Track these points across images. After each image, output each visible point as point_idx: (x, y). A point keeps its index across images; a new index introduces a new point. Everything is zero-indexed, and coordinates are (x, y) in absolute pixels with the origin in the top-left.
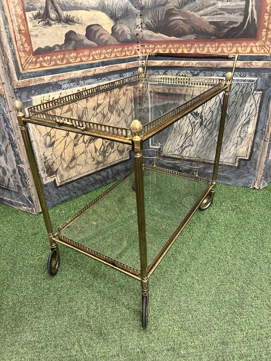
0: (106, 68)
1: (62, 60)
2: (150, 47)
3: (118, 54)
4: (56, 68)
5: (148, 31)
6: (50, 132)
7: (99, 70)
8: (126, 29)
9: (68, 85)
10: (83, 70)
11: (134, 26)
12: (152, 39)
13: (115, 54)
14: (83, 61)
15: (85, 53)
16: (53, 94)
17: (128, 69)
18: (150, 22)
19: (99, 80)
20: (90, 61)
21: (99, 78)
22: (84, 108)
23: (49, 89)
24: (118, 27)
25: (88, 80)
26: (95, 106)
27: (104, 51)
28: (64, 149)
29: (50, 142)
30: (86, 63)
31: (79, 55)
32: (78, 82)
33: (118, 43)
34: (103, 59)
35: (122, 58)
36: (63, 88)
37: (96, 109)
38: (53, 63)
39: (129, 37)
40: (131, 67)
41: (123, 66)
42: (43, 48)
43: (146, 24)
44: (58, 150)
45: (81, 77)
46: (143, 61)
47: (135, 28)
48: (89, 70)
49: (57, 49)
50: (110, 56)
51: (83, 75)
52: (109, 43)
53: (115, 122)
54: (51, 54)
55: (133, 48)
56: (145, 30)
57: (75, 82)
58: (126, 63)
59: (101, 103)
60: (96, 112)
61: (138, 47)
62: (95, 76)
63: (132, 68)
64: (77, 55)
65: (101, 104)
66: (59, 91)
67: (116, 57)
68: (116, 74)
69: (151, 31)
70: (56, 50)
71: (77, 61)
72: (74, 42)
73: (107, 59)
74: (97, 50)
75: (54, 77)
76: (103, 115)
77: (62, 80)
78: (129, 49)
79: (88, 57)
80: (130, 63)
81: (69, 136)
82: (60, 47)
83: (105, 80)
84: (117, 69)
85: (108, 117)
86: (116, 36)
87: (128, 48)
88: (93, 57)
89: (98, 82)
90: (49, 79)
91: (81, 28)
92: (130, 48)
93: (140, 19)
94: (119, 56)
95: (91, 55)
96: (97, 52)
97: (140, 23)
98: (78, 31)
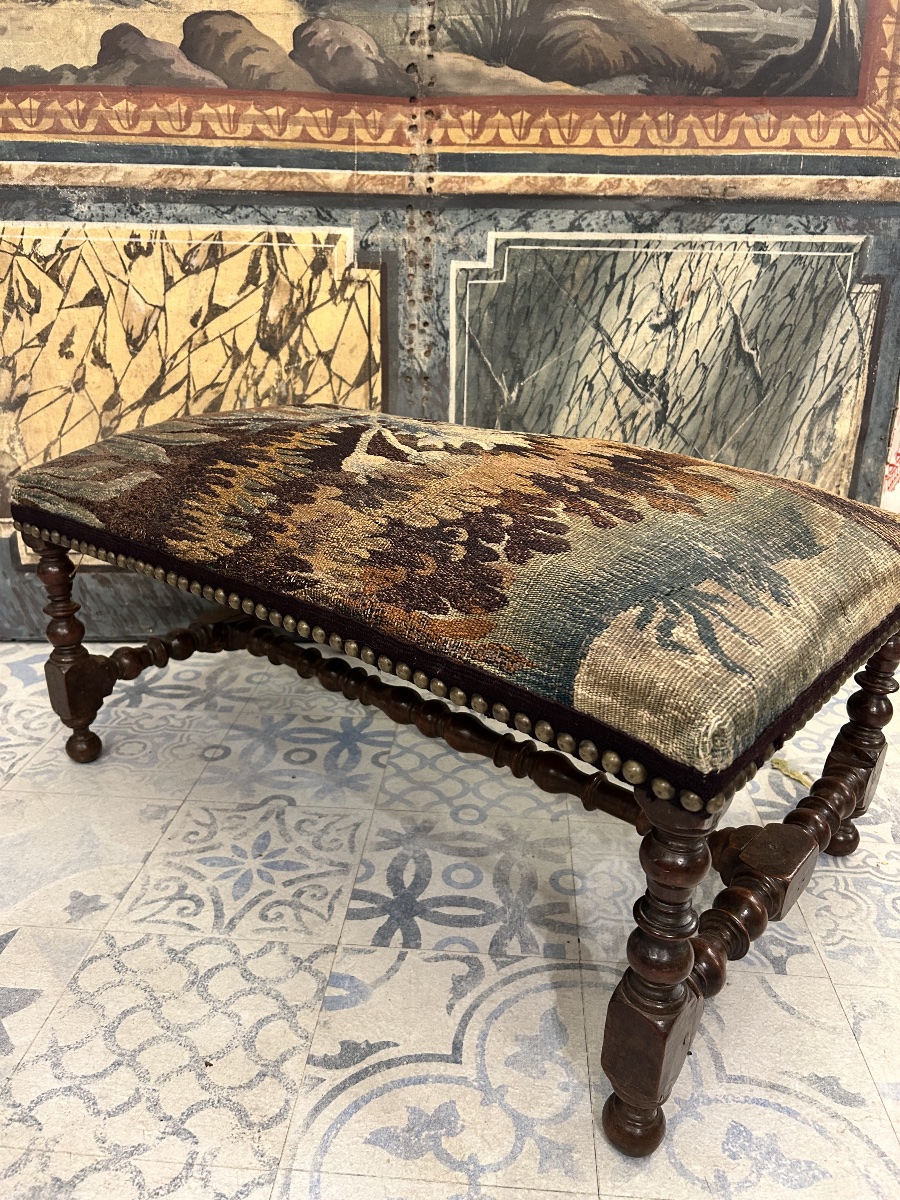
0: (259, 174)
1: (82, 117)
2: (463, 118)
3: (314, 132)
4: (55, 141)
5: (459, 55)
6: (13, 358)
7: (226, 177)
8: (361, 41)
9: (95, 208)
10: (159, 167)
11: (400, 35)
12: (475, 90)
13: (300, 128)
14: (162, 135)
15: (172, 108)
16: (38, 227)
17: (359, 195)
18: (468, 23)
19: (220, 216)
20: (192, 137)
21: (223, 205)
22: (155, 307)
23: (26, 206)
24: (324, 32)
25: (177, 205)
26: (200, 310)
27: (252, 111)
28: (60, 433)
29: (12, 392)
30: (175, 142)
31: (149, 110)
32: (136, 205)
33: (318, 89)
34: (245, 138)
35: (333, 148)
36: (75, 214)
37: (201, 320)
38: (47, 123)
39: (370, 73)
40: (370, 188)
41: (337, 179)
42: (19, 70)
43: (451, 32)
44: (37, 431)
45: (150, 187)
46: (433, 174)
47: (403, 43)
48: (184, 171)
49: (69, 79)
50: (280, 134)
51: (159, 182)
52: (278, 83)
53: (284, 394)
54: (44, 93)
55: (388, 116)
56: (450, 51)
57: (125, 203)
58: (349, 173)
59: (227, 305)
60: (200, 333)
61: (414, 117)
62: (203, 195)
63: (377, 196)
64: (139, 108)
65: (226, 309)
66: (58, 220)
67: (304, 141)
68: (301, 205)
69: (472, 58)
70: (63, 83)
71: (136, 131)
72: (132, 63)
73: (265, 144)
74: (223, 103)
75: (46, 169)
76: (229, 353)
77: (76, 187)
78: (370, 117)
79: (183, 124)
80: (372, 173)
81: (82, 392)
82: (81, 74)
83: (247, 216)
84: (307, 185)
85: (255, 368)
86: (312, 62)
87: (364, 115)
88: (205, 126)
89: (217, 219)
90: (27, 173)
91: (162, 19)
92: (376, 115)
93: (428, 11)
94: (319, 137)
95: (193, 118)
96: (223, 109)
97: (427, 22)
98: (153, 30)
